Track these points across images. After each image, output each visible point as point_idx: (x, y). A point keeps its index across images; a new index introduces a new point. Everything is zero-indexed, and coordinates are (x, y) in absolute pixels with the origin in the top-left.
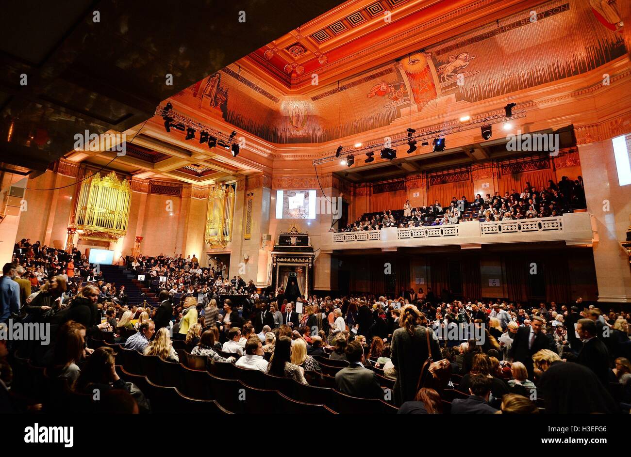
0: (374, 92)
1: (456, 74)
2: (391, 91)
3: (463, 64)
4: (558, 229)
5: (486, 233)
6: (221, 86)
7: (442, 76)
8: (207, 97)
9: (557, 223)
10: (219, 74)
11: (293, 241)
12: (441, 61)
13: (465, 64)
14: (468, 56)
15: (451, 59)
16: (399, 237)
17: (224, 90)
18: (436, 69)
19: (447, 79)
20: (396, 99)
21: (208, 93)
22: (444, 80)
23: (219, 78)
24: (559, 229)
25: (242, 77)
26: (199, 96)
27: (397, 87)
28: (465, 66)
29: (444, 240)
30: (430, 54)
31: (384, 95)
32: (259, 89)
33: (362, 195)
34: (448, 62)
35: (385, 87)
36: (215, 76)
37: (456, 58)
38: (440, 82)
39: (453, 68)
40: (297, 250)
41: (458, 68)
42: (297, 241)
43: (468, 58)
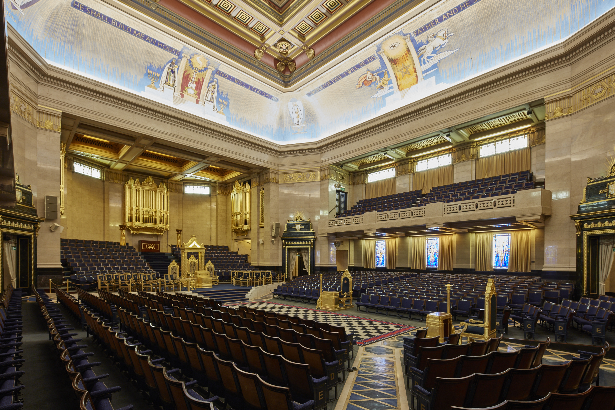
0: (361, 83)
1: (435, 55)
2: (376, 80)
3: (441, 42)
4: (510, 206)
5: (448, 213)
6: (220, 91)
7: (422, 59)
8: (210, 103)
9: (510, 200)
10: (216, 79)
11: (298, 227)
12: (420, 42)
13: (444, 42)
14: (446, 32)
15: (430, 38)
16: (378, 220)
17: (224, 94)
18: (417, 52)
19: (427, 61)
20: (382, 87)
21: (209, 99)
22: (425, 63)
23: (217, 83)
24: (512, 206)
25: (238, 80)
26: (201, 103)
27: (381, 75)
28: (444, 44)
29: (413, 221)
30: (409, 35)
31: (370, 85)
32: (257, 90)
33: (359, 184)
34: (428, 42)
35: (370, 76)
36: (213, 82)
37: (435, 37)
38: (421, 65)
39: (432, 49)
40: (301, 234)
41: (437, 47)
42: (301, 227)
43: (446, 35)
